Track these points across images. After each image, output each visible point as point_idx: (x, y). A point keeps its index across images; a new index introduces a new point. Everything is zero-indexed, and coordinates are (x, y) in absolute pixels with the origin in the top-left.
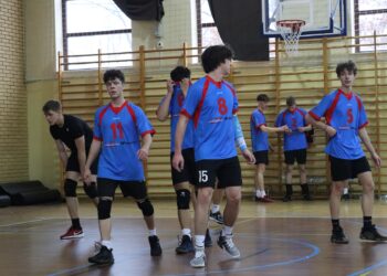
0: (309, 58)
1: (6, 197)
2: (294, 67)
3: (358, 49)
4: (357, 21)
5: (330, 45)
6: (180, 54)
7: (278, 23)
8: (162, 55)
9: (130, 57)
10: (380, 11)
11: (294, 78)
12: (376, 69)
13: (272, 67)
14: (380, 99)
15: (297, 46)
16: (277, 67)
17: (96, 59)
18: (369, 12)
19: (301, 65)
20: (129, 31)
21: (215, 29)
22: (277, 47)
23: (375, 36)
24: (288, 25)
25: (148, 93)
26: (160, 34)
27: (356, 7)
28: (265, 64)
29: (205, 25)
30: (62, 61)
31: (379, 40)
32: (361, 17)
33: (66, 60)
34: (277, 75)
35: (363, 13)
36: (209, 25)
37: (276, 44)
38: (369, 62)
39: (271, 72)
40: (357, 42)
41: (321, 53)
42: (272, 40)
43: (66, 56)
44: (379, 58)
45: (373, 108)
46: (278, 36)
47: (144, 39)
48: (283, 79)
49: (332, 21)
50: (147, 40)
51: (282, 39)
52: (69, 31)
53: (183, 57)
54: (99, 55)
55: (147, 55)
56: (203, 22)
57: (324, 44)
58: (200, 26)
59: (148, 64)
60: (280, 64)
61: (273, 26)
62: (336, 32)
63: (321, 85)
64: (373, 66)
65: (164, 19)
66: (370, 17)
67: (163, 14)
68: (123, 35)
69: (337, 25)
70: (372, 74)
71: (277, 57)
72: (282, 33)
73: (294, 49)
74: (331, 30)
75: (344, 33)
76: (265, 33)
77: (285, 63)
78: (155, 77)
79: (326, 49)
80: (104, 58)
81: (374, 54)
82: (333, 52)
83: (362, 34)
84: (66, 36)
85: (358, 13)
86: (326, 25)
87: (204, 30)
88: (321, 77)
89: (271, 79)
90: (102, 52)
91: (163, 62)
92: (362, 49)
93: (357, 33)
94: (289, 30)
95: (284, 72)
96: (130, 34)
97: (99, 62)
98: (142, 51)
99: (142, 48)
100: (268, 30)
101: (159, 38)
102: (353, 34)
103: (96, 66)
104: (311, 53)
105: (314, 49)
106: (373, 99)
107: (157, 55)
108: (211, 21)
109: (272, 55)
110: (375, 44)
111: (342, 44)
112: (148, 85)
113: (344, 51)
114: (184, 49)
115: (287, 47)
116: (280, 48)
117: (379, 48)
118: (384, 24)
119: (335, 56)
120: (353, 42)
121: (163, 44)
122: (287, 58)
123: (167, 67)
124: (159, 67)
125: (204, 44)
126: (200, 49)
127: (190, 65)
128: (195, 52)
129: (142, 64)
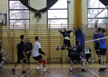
3: (9, 28)
4: (9, 21)
10: (15, 19)
12: (13, 33)
14: (14, 40)
23: (13, 25)
27: (9, 18)
31: (15, 26)
32: (10, 21)
35: (11, 19)
40: (9, 26)
44: (14, 30)
45: (13, 42)
49: (3, 21)
62: (4, 24)
64: (13, 32)
69: (4, 22)
70: (12, 34)
74: (3, 23)
75: (6, 24)
79: (1, 28)
81: (13, 29)
82: (3, 28)
83: (10, 24)
85: (9, 20)
102: (8, 24)
106: (12, 40)
111: (5, 26)
113: (6, 28)
117: (14, 28)
118: (16, 22)
119: (3, 29)
120: (8, 26)
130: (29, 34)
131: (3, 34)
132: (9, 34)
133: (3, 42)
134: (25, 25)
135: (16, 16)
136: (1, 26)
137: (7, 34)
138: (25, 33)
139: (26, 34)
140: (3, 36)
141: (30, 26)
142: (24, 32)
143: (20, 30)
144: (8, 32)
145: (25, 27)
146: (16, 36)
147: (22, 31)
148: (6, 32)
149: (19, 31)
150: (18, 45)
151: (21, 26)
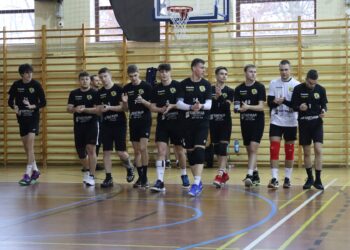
0: (196, 41)
2: (182, 48)
3: (238, 34)
4: (238, 9)
5: (214, 30)
6: (79, 33)
7: (168, 8)
8: (63, 34)
10: (258, 1)
11: (181, 58)
12: (254, 53)
13: (163, 48)
15: (185, 30)
16: (167, 48)
17: (1, 36)
18: (249, 2)
19: (188, 47)
20: (32, 11)
21: (112, 11)
22: (166, 30)
23: (254, 23)
24: (177, 11)
25: (49, 68)
26: (61, 15)
28: (157, 45)
29: (102, 8)
31: (257, 27)
32: (242, 6)
34: (166, 55)
35: (244, 2)
36: (106, 8)
37: (167, 27)
38: (248, 46)
39: (161, 53)
40: (238, 27)
41: (206, 36)
42: (163, 23)
44: (257, 42)
46: (168, 21)
47: (45, 19)
49: (216, 9)
50: (49, 20)
51: (172, 23)
53: (82, 36)
54: (4, 32)
55: (49, 34)
56: (100, 5)
57: (209, 29)
58: (98, 8)
59: (49, 41)
60: (170, 45)
61: (164, 11)
62: (220, 18)
64: (251, 50)
65: (64, 1)
66: (249, 6)
68: (27, 14)
69: (220, 11)
70: (251, 56)
71: (167, 39)
72: (171, 17)
73: (183, 33)
74: (215, 17)
75: (227, 19)
76: (157, 17)
77: (174, 45)
78: (56, 54)
79: (210, 33)
80: (8, 35)
81: (252, 39)
82: (216, 36)
83: (242, 21)
85: (239, 2)
86: (211, 12)
87: (100, 12)
88: (206, 58)
91: (63, 41)
92: (242, 34)
93: (238, 19)
94: (178, 15)
95: (172, 52)
96: (33, 15)
98: (43, 29)
99: (44, 27)
100: (159, 14)
101: (60, 18)
102: (235, 21)
104: (197, 37)
105: (200, 32)
107: (57, 34)
108: (109, 4)
109: (162, 37)
110: (254, 30)
111: (225, 29)
112: (49, 61)
113: (226, 35)
114: (83, 29)
115: (176, 30)
116: (169, 31)
117: (257, 34)
118: (261, 12)
119: (218, 40)
120: (234, 28)
121: (64, 24)
122: (176, 41)
123: (67, 45)
124: (60, 45)
125: (101, 25)
126: (97, 29)
127: (88, 44)
128: (93, 32)
129: (43, 42)
130: (315, 54)
131: (217, 57)
132: (236, 57)
134: (299, 21)
136: (210, 27)
137: (230, 57)
138: (300, 51)
139: (303, 55)
141: (319, 25)
142: (296, 49)
143: (279, 41)
144: (234, 51)
145: (299, 29)
146: (265, 63)
147: (287, 44)
148: (229, 51)
149: (276, 45)
151: (281, 26)
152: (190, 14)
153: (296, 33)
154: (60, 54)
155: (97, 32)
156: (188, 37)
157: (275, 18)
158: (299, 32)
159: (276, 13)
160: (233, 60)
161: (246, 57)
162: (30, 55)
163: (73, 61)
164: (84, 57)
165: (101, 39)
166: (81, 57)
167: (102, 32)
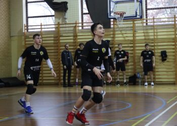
0: (127, 27)
1: (2, 84)
2: (121, 31)
3: (147, 24)
4: (146, 13)
5: (136, 22)
6: (74, 25)
7: (115, 13)
8: (67, 26)
9: (54, 26)
10: (156, 9)
11: (121, 35)
12: (154, 32)
13: (112, 31)
14: (156, 44)
15: (122, 23)
16: (114, 31)
17: (40, 27)
18: (151, 9)
19: (124, 30)
20: (53, 16)
21: (89, 15)
22: (114, 23)
23: (154, 19)
24: (118, 14)
25: (61, 41)
26: (66, 17)
27: (146, 7)
28: (109, 30)
29: (85, 14)
30: (26, 28)
32: (148, 11)
33: (27, 28)
34: (114, 34)
35: (149, 9)
36: (86, 14)
37: (114, 21)
38: (151, 29)
39: (111, 33)
40: (147, 21)
41: (132, 25)
42: (112, 20)
43: (27, 26)
44: (155, 27)
45: (153, 48)
46: (115, 19)
47: (59, 19)
48: (116, 36)
49: (136, 13)
50: (61, 20)
52: (29, 16)
53: (75, 27)
54: (41, 25)
55: (61, 26)
56: (84, 12)
58: (83, 14)
59: (61, 29)
60: (115, 29)
61: (112, 14)
62: (138, 17)
63: (132, 38)
65: (68, 11)
66: (151, 11)
67: (67, 9)
68: (51, 18)
69: (138, 14)
70: (153, 34)
71: (114, 27)
72: (116, 17)
74: (136, 16)
75: (141, 17)
76: (109, 17)
77: (117, 29)
78: (64, 35)
79: (134, 24)
80: (43, 27)
81: (153, 26)
82: (137, 25)
83: (148, 18)
84: (27, 18)
85: (147, 9)
86: (134, 14)
87: (84, 15)
88: (132, 35)
89: (112, 36)
90: (43, 24)
91: (67, 29)
92: (149, 24)
93: (147, 17)
94: (119, 16)
95: (117, 33)
97: (41, 28)
98: (59, 24)
99: (59, 23)
100: (110, 16)
101: (66, 19)
102: (145, 18)
103: (40, 30)
104: (128, 25)
105: (129, 24)
106: (153, 44)
107: (65, 26)
108: (87, 12)
109: (112, 26)
110: (154, 22)
111: (140, 22)
112: (61, 38)
113: (141, 25)
114: (76, 23)
115: (118, 23)
117: (155, 24)
118: (157, 14)
120: (145, 21)
121: (67, 21)
122: (118, 28)
123: (69, 30)
124: (66, 30)
125: (84, 21)
126: (82, 23)
127: (78, 30)
128: (80, 25)
129: (59, 29)
131: (137, 35)
132: (146, 34)
133: (137, 48)
134: (175, 17)
135: (157, 3)
136: (133, 21)
137: (143, 34)
138: (175, 31)
140: (137, 38)
142: (173, 30)
143: (165, 27)
144: (145, 31)
146: (159, 37)
147: (169, 28)
148: (142, 32)
150: (162, 52)
151: (166, 20)
152: (125, 15)
153: (173, 23)
154: (66, 35)
155: (82, 24)
156: (123, 26)
157: (163, 16)
158: (175, 22)
159: (164, 14)
160: (144, 36)
161: (151, 34)
162: (52, 36)
163: (72, 38)
164: (77, 36)
165: (84, 28)
166: (75, 36)
167: (84, 24)
